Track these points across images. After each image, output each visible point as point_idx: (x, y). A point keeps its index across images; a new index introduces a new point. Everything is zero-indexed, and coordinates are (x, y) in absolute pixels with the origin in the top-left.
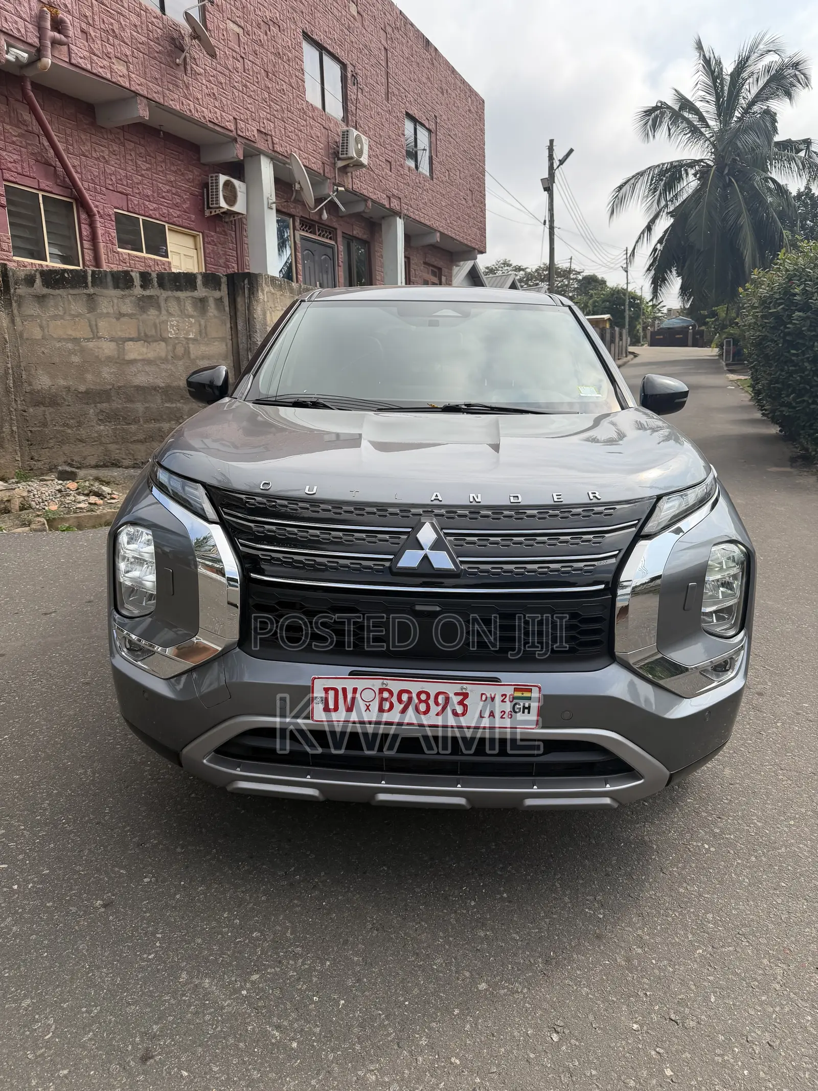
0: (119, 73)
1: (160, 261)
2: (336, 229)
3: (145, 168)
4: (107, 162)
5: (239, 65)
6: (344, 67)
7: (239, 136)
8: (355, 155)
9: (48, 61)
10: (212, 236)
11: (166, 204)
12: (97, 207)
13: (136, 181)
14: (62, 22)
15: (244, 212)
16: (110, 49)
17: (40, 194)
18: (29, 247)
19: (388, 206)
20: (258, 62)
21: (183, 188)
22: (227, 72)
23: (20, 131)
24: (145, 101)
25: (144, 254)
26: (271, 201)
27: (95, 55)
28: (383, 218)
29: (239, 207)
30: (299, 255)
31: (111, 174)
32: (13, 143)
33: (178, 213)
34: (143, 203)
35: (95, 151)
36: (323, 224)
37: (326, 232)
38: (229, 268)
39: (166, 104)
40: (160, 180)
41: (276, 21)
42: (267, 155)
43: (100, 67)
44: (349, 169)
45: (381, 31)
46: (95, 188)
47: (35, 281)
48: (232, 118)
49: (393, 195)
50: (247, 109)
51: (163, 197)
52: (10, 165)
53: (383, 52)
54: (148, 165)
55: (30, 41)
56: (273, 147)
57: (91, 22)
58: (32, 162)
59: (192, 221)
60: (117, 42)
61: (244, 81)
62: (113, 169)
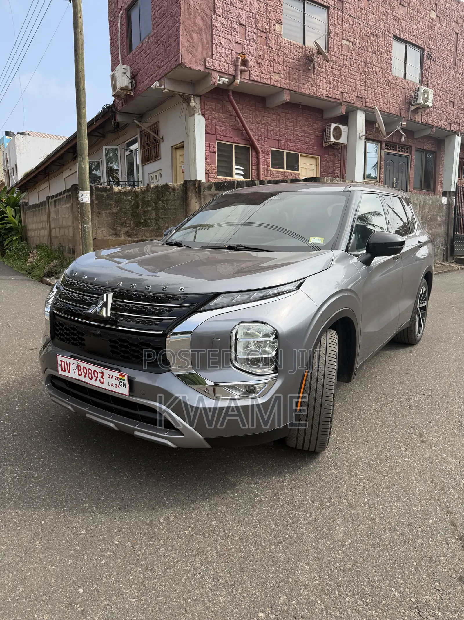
0: (275, 80)
1: (294, 173)
2: (411, 146)
3: (290, 125)
4: (269, 125)
5: (347, 63)
6: (422, 50)
7: (344, 101)
8: (422, 102)
9: (238, 81)
10: (326, 157)
11: (300, 143)
12: (261, 148)
13: (284, 132)
14: (247, 60)
15: (346, 143)
16: (271, 69)
17: (234, 145)
18: (226, 171)
19: (448, 129)
20: (360, 59)
21: (311, 133)
22: (339, 68)
23: (226, 115)
24: (288, 92)
25: (285, 170)
26: (361, 135)
27: (263, 73)
28: (447, 136)
29: (343, 140)
30: (383, 163)
31: (270, 131)
32: (223, 122)
33: (307, 147)
34: (287, 144)
35: (264, 120)
36: (401, 144)
37: (404, 149)
38: (335, 174)
39: (300, 91)
40: (298, 131)
41: (375, 33)
42: (361, 109)
43: (266, 79)
44: (420, 110)
45: (454, 23)
46: (262, 139)
47: (212, 188)
48: (340, 92)
49: (454, 122)
50: (351, 86)
51: (299, 139)
52: (220, 132)
53: (454, 36)
54: (292, 124)
55: (230, 73)
56: (366, 105)
57: (262, 58)
58: (231, 129)
59: (315, 150)
60: (275, 65)
61: (350, 71)
62: (272, 128)
